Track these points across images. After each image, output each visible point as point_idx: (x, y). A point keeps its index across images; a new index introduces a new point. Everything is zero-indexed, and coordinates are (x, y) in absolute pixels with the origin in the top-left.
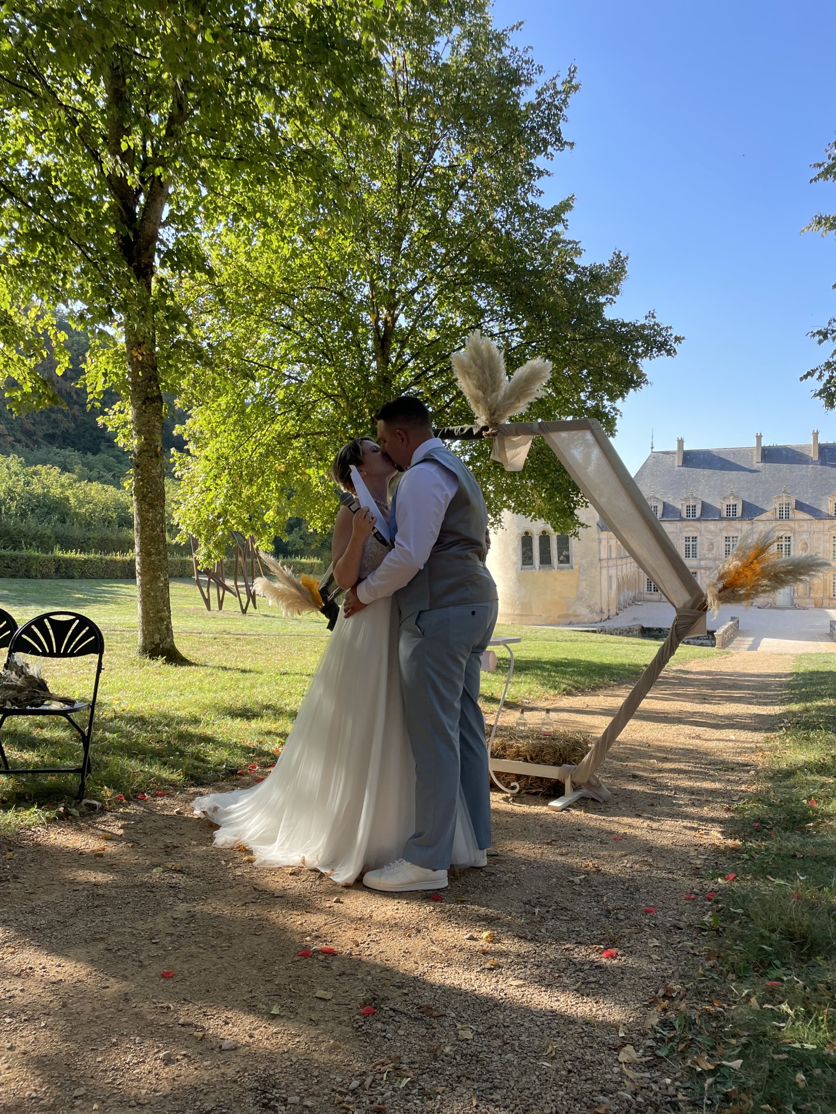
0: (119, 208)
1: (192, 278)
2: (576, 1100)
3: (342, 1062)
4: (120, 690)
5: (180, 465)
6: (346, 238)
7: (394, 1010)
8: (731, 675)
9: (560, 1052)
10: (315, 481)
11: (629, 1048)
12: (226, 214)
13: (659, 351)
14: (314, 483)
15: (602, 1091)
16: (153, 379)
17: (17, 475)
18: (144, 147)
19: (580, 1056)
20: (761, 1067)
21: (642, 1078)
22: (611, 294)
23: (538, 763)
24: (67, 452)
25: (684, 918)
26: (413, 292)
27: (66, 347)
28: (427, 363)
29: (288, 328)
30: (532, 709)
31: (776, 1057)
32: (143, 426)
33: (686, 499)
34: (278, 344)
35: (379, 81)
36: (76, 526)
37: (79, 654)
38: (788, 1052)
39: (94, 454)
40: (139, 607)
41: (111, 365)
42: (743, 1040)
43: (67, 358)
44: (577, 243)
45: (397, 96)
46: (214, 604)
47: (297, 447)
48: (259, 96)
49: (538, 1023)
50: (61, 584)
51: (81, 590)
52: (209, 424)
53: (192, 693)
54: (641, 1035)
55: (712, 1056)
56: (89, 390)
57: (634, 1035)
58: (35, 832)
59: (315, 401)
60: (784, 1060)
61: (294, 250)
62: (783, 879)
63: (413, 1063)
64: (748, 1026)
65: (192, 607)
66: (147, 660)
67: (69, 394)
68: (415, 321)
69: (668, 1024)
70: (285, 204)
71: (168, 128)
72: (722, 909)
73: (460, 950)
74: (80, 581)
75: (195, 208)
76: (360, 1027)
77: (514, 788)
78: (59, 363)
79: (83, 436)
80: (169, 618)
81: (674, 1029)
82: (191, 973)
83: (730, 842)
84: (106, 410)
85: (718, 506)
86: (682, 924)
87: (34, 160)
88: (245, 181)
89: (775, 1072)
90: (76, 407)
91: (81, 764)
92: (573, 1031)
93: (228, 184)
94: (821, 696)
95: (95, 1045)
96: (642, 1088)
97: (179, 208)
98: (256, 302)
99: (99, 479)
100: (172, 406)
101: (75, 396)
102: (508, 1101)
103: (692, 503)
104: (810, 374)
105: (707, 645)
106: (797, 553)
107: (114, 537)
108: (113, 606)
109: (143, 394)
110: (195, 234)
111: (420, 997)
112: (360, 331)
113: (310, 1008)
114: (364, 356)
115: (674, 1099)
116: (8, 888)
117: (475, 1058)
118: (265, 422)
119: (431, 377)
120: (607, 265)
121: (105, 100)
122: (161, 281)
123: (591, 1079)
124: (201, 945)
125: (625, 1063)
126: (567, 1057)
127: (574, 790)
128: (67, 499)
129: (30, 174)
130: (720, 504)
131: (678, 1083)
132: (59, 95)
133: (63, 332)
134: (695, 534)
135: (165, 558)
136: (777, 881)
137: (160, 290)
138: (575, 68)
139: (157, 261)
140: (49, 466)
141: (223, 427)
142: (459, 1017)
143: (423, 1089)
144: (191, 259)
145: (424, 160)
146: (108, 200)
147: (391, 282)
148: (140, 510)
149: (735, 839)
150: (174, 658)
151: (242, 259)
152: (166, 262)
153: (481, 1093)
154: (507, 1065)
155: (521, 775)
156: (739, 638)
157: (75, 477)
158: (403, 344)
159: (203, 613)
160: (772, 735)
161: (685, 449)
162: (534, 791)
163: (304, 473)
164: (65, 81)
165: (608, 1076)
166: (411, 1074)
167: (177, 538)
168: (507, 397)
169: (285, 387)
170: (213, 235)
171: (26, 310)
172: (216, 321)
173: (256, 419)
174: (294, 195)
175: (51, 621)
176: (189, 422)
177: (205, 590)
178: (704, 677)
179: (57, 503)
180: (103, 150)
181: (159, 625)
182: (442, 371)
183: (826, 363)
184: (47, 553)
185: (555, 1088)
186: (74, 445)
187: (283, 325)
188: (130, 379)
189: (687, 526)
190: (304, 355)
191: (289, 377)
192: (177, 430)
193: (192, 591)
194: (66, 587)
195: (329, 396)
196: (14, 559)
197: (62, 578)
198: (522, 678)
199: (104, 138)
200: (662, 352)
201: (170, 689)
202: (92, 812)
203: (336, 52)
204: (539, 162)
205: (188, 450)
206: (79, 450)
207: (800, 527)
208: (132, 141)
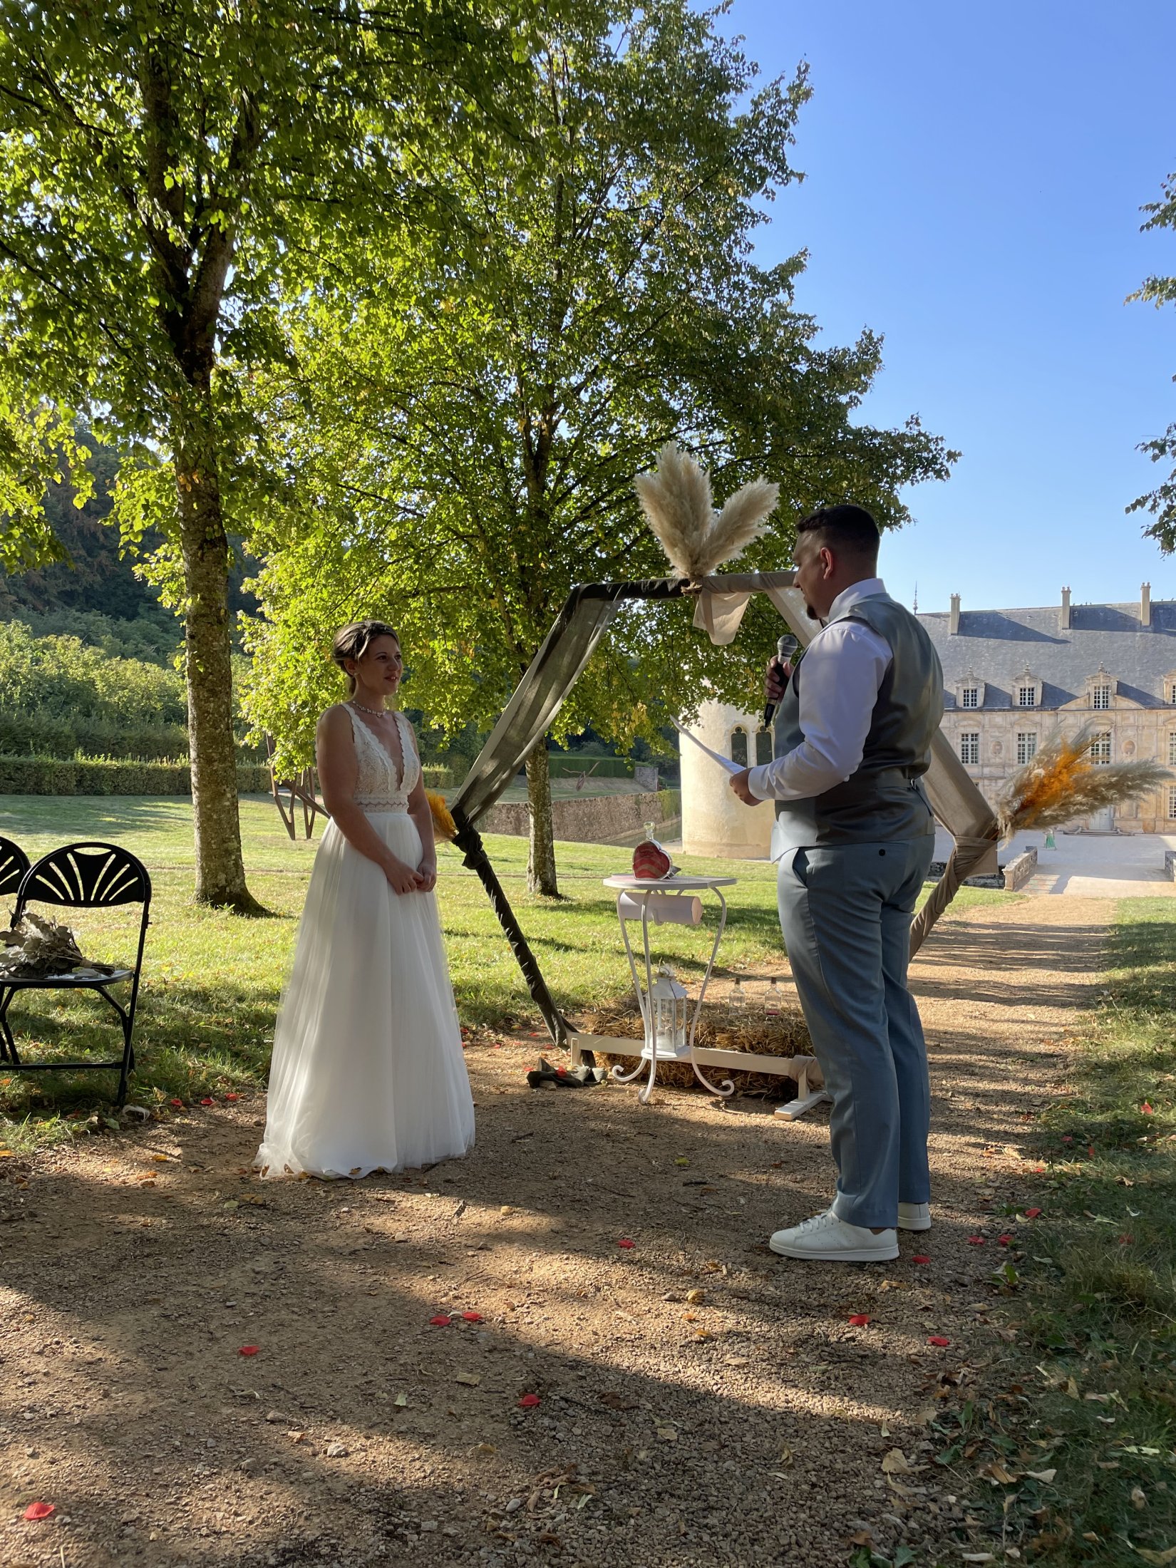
0: (163, 271)
1: (268, 370)
2: (823, 1525)
3: (496, 1472)
4: (171, 952)
5: (251, 634)
6: (482, 313)
7: (567, 1400)
8: (1027, 928)
9: (800, 1459)
10: (440, 658)
11: (897, 1453)
12: (315, 279)
13: (926, 472)
14: (440, 660)
15: (860, 1513)
16: (213, 513)
17: (21, 649)
18: (199, 182)
19: (827, 1464)
20: (1082, 1480)
21: (915, 1495)
22: (856, 390)
23: (761, 1053)
24: (90, 617)
25: (970, 1271)
26: (578, 390)
27: (89, 469)
28: (599, 489)
29: (402, 440)
30: (748, 978)
31: (1102, 1465)
32: (198, 582)
33: (964, 681)
34: (388, 463)
35: (530, 90)
36: (106, 720)
37: (116, 902)
38: (1121, 1459)
39: (129, 619)
40: (196, 835)
41: (153, 492)
42: (1057, 1442)
43: (90, 484)
44: (810, 319)
45: (556, 109)
46: (300, 830)
47: (416, 609)
48: (359, 110)
49: (769, 1418)
50: (85, 802)
51: (114, 811)
52: (291, 576)
53: (273, 955)
54: (912, 1434)
55: (1012, 1464)
56: (122, 529)
57: (903, 1435)
58: (57, 1151)
59: (441, 544)
60: (1114, 1469)
61: (410, 330)
62: (1106, 1216)
63: (594, 1473)
64: (1063, 1421)
65: (269, 834)
66: (209, 910)
67: (94, 535)
68: (582, 430)
69: (951, 1419)
70: (398, 263)
71: (233, 158)
72: (1022, 1257)
73: (657, 1316)
74: (111, 798)
75: (270, 270)
76: (520, 1423)
77: (726, 1088)
78: (78, 491)
79: (114, 594)
80: (239, 850)
81: (958, 1426)
82: (281, 1349)
83: (1031, 1165)
84: (146, 555)
85: (1008, 690)
86: (966, 1279)
87: (42, 203)
88: (340, 231)
89: (1102, 1486)
90: (104, 553)
91: (121, 1057)
92: (818, 1429)
93: (316, 234)
94: (1156, 960)
95: (151, 1450)
96: (916, 1509)
97: (248, 271)
98: (357, 404)
99: (138, 654)
100: (239, 553)
101: (102, 538)
102: (729, 1527)
103: (971, 686)
104: (1140, 503)
105: (992, 887)
106: (1121, 757)
107: (158, 736)
108: (159, 834)
109: (198, 535)
110: (271, 307)
111: (603, 1382)
112: (504, 444)
113: (449, 1397)
114: (509, 480)
115: (960, 1525)
116: (22, 1229)
117: (681, 1466)
118: (371, 574)
119: (605, 509)
120: (854, 349)
121: (142, 117)
122: (223, 374)
123: (844, 1496)
124: (296, 1309)
125: (891, 1474)
126: (810, 1466)
127: (812, 1091)
128: (93, 683)
129: (37, 223)
130: (1011, 688)
131: (965, 1502)
132: (77, 109)
133: (84, 448)
134: (975, 731)
135: (232, 767)
136: (1098, 1219)
137: (221, 387)
138: (807, 67)
139: (217, 346)
140: (66, 636)
141: (310, 581)
142: (658, 1409)
143: (610, 1510)
144: (266, 345)
145: (594, 201)
146: (148, 259)
147: (547, 375)
148: (196, 699)
149: (1038, 1159)
150: (246, 906)
151: (337, 342)
152: (230, 347)
153: (691, 1516)
154: (726, 1476)
155: (737, 1071)
156: (1036, 876)
157: (102, 651)
158: (565, 461)
159: (284, 843)
160: (1086, 1014)
161: (962, 609)
162: (754, 1092)
163: (426, 647)
164: (85, 91)
165: (868, 1492)
166: (592, 1489)
167: (247, 739)
168: (715, 537)
169: (398, 524)
170: (295, 308)
171: (32, 415)
172: (300, 431)
173: (358, 569)
174: (410, 252)
175: (76, 856)
176: (263, 574)
177: (287, 810)
178: (991, 931)
179: (77, 688)
180: (140, 188)
181: (225, 860)
182: (620, 501)
183: (1163, 488)
184: (65, 759)
185: (794, 1509)
186: (101, 607)
187: (395, 437)
188: (181, 514)
189: (964, 719)
190: (425, 479)
191: (405, 510)
192: (247, 585)
193: (272, 812)
194: (93, 807)
195: (461, 537)
196: (19, 768)
197: (87, 793)
198: (733, 934)
199: (142, 171)
200: (930, 474)
201: (242, 950)
202: (137, 1126)
203: (470, 47)
204: (756, 202)
205: (262, 614)
206: (107, 614)
207: (1123, 719)
208: (181, 174)
